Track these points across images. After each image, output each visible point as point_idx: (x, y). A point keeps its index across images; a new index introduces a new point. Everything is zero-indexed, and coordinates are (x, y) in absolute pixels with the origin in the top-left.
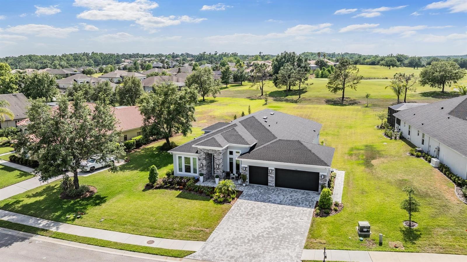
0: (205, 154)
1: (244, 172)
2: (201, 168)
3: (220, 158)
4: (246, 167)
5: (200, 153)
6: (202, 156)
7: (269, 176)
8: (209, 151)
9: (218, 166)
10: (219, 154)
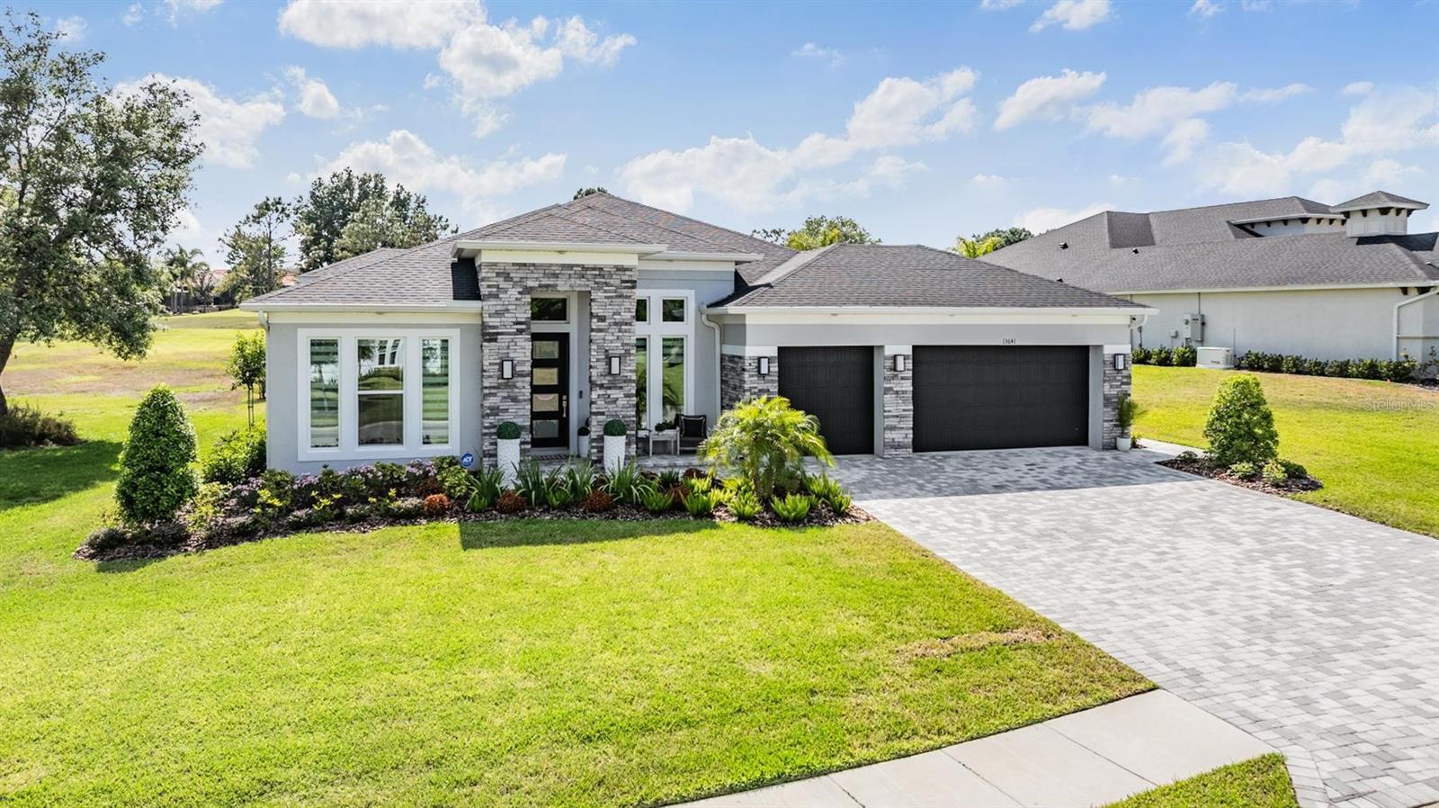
0: (528, 298)
2: (504, 393)
3: (627, 316)
4: (770, 360)
5: (496, 296)
6: (515, 307)
7: (887, 390)
8: (556, 276)
9: (615, 362)
10: (625, 292)
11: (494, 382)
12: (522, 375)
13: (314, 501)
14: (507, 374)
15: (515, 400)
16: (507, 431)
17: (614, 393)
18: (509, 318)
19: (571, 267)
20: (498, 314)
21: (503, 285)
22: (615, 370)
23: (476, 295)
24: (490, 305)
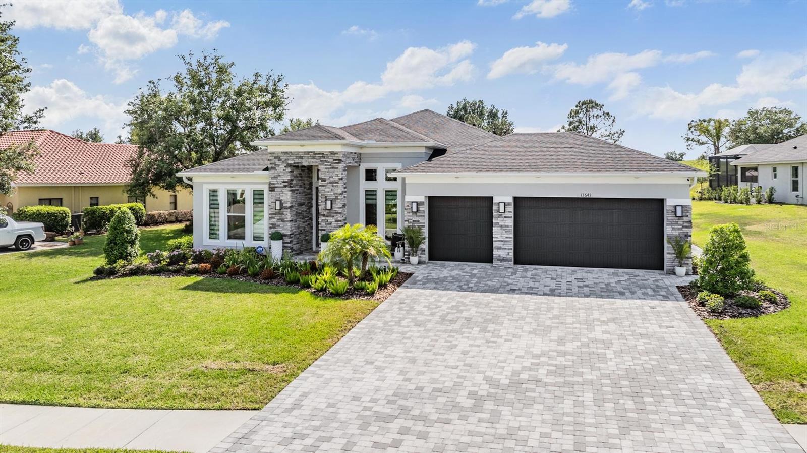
0: (289, 169)
1: (415, 219)
2: (278, 217)
3: (336, 178)
4: (422, 204)
5: (275, 169)
6: (283, 174)
7: (495, 225)
8: (301, 158)
9: (329, 203)
10: (335, 165)
11: (273, 211)
12: (287, 209)
14: (278, 207)
15: (283, 221)
16: (276, 236)
17: (330, 220)
18: (280, 180)
19: (308, 153)
20: (275, 177)
21: (278, 163)
22: (329, 207)
23: (268, 168)
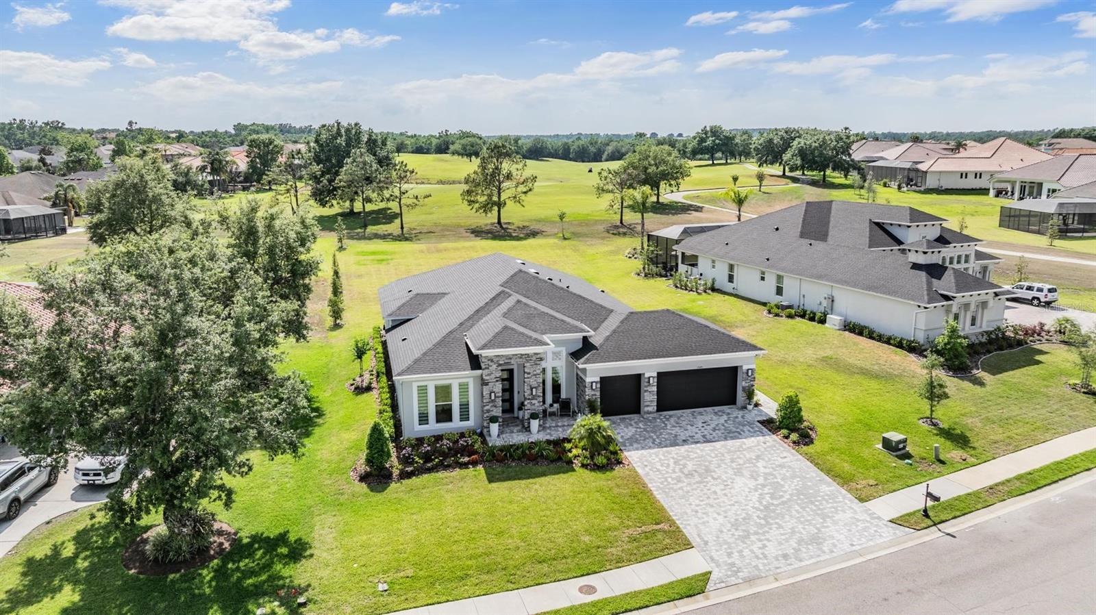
0: (500, 368)
1: (594, 393)
2: (491, 404)
3: (539, 371)
4: (596, 382)
5: (488, 368)
6: (493, 373)
7: (646, 391)
8: (511, 359)
9: (534, 390)
10: (538, 362)
11: (488, 400)
12: (498, 397)
13: (433, 460)
14: (493, 398)
15: (495, 406)
16: (493, 419)
17: (534, 402)
18: (493, 376)
19: (516, 355)
20: (488, 375)
21: (491, 364)
22: (534, 393)
23: (480, 368)
24: (486, 372)
